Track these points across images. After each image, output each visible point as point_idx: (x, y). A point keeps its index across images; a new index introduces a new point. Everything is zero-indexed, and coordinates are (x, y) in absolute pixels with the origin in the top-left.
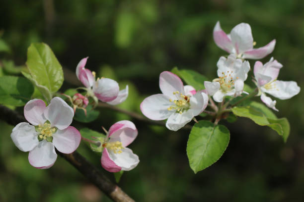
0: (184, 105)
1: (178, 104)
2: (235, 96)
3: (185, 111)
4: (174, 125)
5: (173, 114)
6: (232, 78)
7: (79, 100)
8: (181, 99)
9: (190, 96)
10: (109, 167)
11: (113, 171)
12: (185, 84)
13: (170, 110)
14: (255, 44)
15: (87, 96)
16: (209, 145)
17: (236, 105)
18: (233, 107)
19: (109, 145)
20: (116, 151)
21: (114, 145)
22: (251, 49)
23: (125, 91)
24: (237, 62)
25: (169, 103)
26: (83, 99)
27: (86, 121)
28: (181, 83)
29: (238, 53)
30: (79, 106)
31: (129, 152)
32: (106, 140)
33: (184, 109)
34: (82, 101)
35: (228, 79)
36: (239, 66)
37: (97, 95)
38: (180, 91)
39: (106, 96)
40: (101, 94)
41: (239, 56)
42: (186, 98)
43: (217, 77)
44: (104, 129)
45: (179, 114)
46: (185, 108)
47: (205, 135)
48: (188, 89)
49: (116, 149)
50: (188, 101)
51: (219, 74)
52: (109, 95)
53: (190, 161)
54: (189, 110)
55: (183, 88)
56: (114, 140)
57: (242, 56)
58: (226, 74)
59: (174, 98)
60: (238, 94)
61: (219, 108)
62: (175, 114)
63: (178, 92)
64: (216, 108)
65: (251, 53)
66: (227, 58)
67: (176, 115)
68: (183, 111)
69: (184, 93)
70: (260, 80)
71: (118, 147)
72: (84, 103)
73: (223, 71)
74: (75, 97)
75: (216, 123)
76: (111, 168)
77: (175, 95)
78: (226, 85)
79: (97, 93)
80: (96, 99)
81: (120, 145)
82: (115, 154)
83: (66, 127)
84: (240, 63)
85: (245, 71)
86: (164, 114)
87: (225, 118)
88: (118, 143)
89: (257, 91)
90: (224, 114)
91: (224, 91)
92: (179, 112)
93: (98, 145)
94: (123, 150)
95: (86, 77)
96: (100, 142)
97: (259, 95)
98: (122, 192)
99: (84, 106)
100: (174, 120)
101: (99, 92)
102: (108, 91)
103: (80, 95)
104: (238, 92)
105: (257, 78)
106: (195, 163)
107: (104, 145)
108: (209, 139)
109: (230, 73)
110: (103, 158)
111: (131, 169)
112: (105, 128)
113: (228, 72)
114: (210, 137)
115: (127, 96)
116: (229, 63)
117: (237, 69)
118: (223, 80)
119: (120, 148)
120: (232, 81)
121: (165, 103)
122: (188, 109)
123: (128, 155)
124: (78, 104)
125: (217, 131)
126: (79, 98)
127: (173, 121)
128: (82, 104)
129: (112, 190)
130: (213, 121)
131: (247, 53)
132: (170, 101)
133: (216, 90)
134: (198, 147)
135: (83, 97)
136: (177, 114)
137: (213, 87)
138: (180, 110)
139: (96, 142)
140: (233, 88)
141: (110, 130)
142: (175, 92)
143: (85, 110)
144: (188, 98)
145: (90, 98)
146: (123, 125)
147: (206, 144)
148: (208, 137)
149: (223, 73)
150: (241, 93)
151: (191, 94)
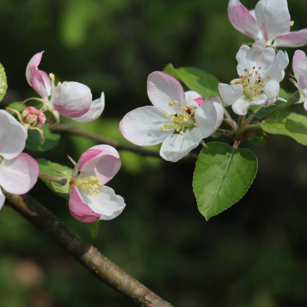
0: (186, 122)
1: (177, 120)
2: (266, 105)
3: (188, 131)
4: (172, 153)
5: (170, 136)
6: (260, 78)
7: (32, 116)
8: (181, 113)
9: (195, 108)
10: (81, 215)
11: (87, 220)
12: (186, 89)
13: (164, 130)
14: (292, 23)
15: (43, 110)
16: (226, 179)
17: (264, 119)
18: (260, 121)
19: (79, 181)
20: (91, 191)
21: (86, 181)
22: (288, 33)
23: (100, 102)
24: (267, 51)
25: (164, 120)
26: (38, 115)
27: (40, 149)
28: (181, 88)
29: (266, 38)
30: (31, 124)
31: (109, 193)
32: (74, 175)
33: (186, 128)
34: (36, 117)
35: (254, 79)
36: (270, 58)
37: (59, 108)
38: (179, 100)
39: (73, 108)
40: (65, 105)
41: (269, 43)
42: (189, 112)
43: (237, 76)
44: (71, 160)
45: (179, 136)
46: (187, 125)
47: (220, 163)
48: (192, 97)
49: (91, 188)
50: (193, 116)
51: (240, 72)
52: (77, 107)
53: (199, 201)
54: (194, 129)
55: (184, 95)
56: (86, 175)
57: (273, 43)
58: (250, 72)
59: (170, 112)
60: (270, 102)
61: (239, 125)
62: (172, 137)
63: (176, 102)
64: (235, 125)
65: (287, 37)
66: (251, 46)
67: (174, 137)
68: (184, 131)
69: (185, 103)
70: (301, 80)
71: (93, 185)
72: (39, 121)
73: (246, 67)
74: (26, 112)
75: (235, 146)
76: (85, 216)
77: (171, 107)
78: (251, 88)
79: (58, 104)
80: (56, 114)
81: (95, 182)
82: (89, 196)
83: (16, 155)
84: (271, 54)
85: (280, 66)
86: (156, 138)
87: (249, 139)
88: (93, 178)
89: (298, 96)
90: (246, 133)
91: (248, 97)
92: (178, 133)
93: (63, 182)
94: (100, 189)
95: (42, 81)
96: (65, 177)
97: (300, 101)
98: (99, 254)
99: (40, 125)
100: (172, 145)
101: (62, 102)
102: (75, 101)
103: (33, 109)
104: (271, 99)
105: (297, 76)
106: (205, 205)
107: (71, 183)
108: (226, 169)
109: (256, 69)
110: (72, 202)
111: (114, 217)
112: (72, 157)
113: (254, 68)
114: (227, 167)
115: (103, 109)
116: (255, 55)
117: (267, 63)
118: (247, 80)
119: (96, 186)
120: (259, 81)
121: (156, 120)
122: (191, 127)
123: (108, 196)
124: (31, 122)
125: (237, 157)
126: (31, 113)
127: (171, 147)
128: (36, 123)
129: (84, 251)
130: (232, 144)
131: (280, 37)
132: (164, 116)
133: (237, 96)
134: (209, 181)
135: (38, 111)
136: (176, 135)
137: (232, 92)
138: (181, 130)
139: (60, 179)
140: (262, 92)
141: (80, 160)
142: (171, 103)
143: (41, 131)
144: (192, 111)
145: (48, 114)
146: (100, 151)
147: (221, 177)
148: (225, 166)
149: (245, 70)
150: (275, 100)
151: (196, 104)
